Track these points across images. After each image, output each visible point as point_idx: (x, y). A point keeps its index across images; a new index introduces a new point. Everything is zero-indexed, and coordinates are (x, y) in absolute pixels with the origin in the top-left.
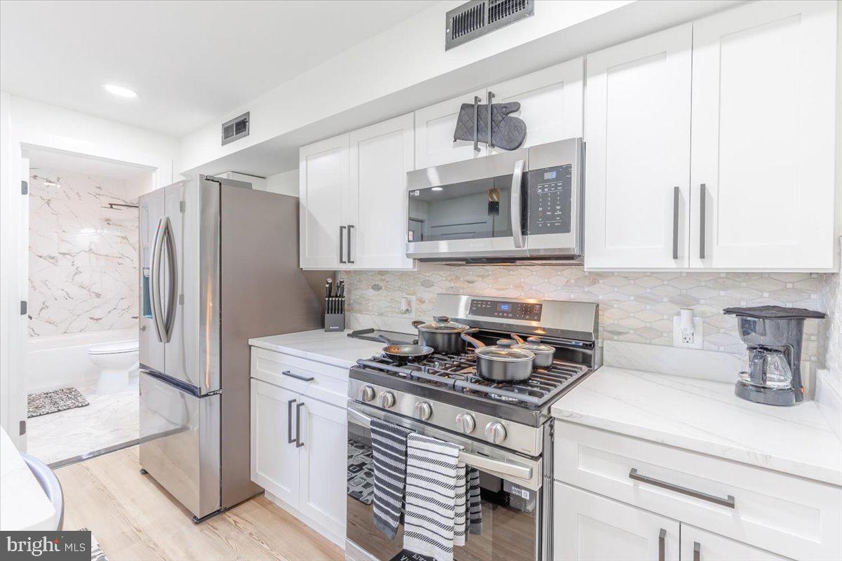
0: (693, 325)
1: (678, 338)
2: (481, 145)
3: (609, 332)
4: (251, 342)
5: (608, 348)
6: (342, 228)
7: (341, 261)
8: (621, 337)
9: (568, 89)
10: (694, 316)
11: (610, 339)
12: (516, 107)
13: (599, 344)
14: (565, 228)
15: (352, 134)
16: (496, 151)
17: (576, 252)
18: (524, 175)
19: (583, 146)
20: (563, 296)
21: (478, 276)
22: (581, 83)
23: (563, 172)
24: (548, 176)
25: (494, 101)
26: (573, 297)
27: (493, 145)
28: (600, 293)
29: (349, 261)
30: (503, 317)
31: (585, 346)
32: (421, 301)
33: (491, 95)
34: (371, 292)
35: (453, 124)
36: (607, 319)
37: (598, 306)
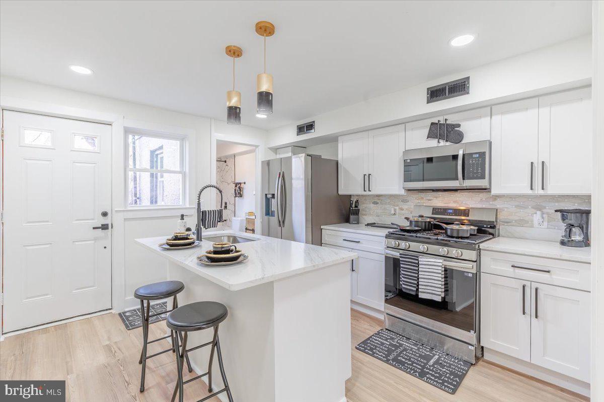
0: (543, 218)
1: (536, 223)
2: (440, 141)
3: (503, 222)
4: (322, 227)
5: (502, 228)
6: (365, 175)
7: (364, 191)
8: (509, 224)
9: (483, 119)
10: (543, 214)
11: (503, 225)
12: (459, 126)
13: (497, 227)
14: (483, 177)
15: (370, 132)
16: (448, 144)
17: (488, 187)
18: (464, 155)
19: (490, 143)
20: (479, 206)
21: (434, 197)
22: (489, 118)
23: (482, 155)
24: (474, 156)
25: (448, 122)
26: (484, 206)
27: (447, 141)
28: (498, 204)
29: (369, 191)
30: (450, 215)
31: (491, 227)
32: (402, 209)
33: (446, 120)
34: (372, 205)
35: (426, 131)
36: (501, 217)
37: (497, 210)
